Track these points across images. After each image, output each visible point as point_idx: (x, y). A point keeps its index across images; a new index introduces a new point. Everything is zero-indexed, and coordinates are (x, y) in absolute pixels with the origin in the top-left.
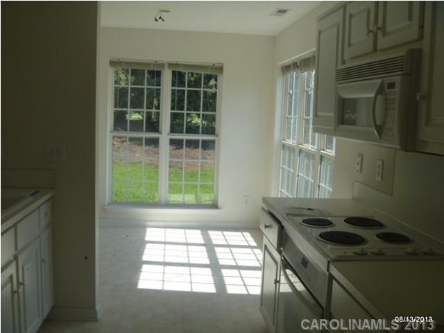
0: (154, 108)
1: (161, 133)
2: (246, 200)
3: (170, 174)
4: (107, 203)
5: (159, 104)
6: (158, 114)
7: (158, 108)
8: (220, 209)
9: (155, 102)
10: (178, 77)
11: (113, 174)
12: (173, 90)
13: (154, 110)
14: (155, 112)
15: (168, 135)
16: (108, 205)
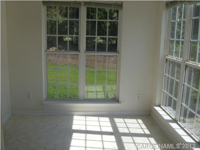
0: (74, 34)
1: (80, 52)
2: (139, 97)
3: (86, 71)
4: (44, 100)
5: (78, 32)
6: (77, 38)
7: (77, 34)
8: (120, 103)
9: (75, 30)
10: (90, 13)
11: (47, 80)
12: (87, 21)
13: (75, 36)
14: (75, 37)
15: (85, 52)
16: (45, 100)
